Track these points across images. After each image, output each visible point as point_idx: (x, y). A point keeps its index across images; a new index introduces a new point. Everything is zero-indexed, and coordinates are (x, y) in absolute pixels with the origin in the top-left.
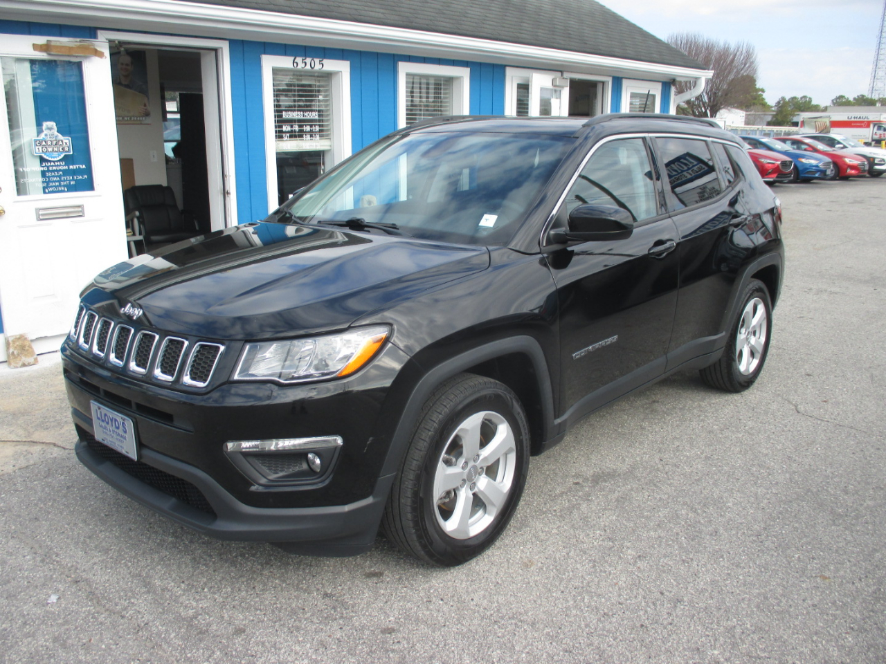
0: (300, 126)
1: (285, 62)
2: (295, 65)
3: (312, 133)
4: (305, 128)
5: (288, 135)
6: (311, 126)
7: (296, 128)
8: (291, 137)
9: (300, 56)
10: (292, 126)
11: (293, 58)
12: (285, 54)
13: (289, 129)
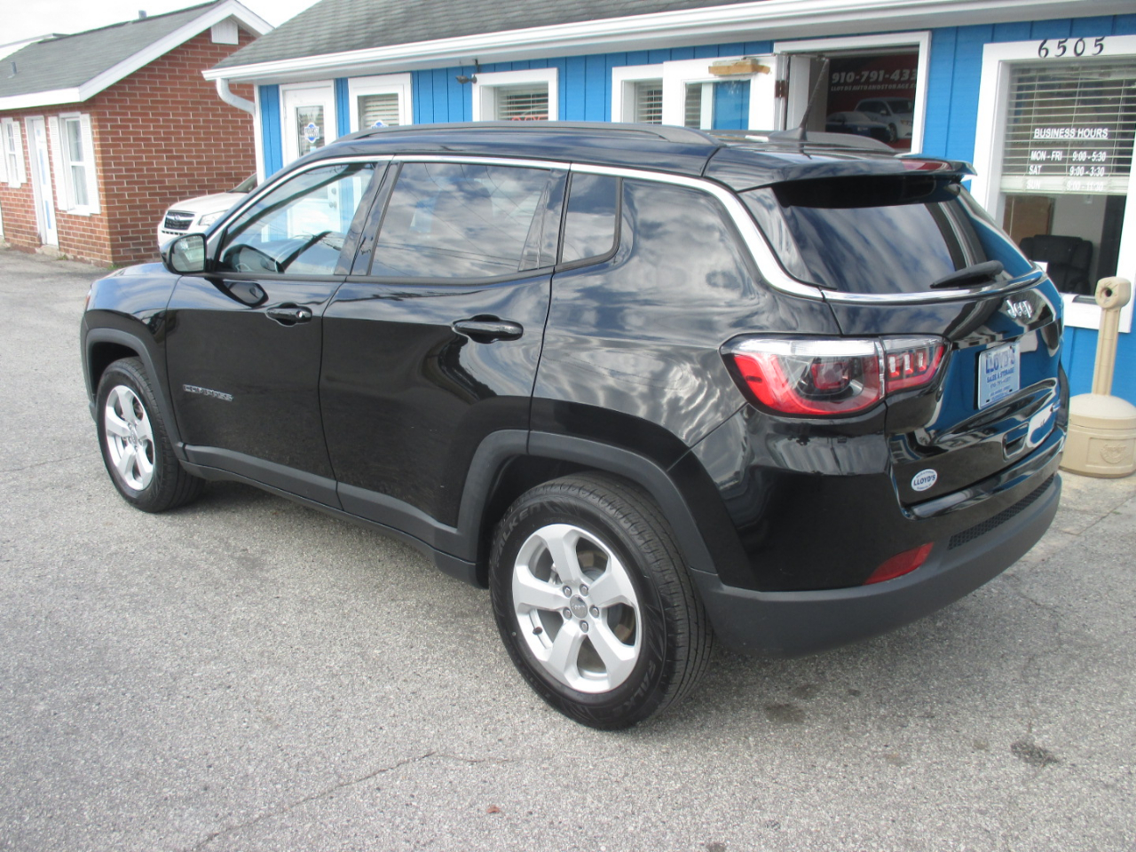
0: (1065, 153)
1: (1026, 51)
2: (1043, 52)
3: (1088, 166)
4: (1075, 156)
5: (1040, 166)
6: (1090, 153)
7: (1058, 155)
8: (1043, 169)
9: (1054, 37)
10: (1049, 153)
11: (1040, 42)
12: (1031, 38)
13: (1043, 156)
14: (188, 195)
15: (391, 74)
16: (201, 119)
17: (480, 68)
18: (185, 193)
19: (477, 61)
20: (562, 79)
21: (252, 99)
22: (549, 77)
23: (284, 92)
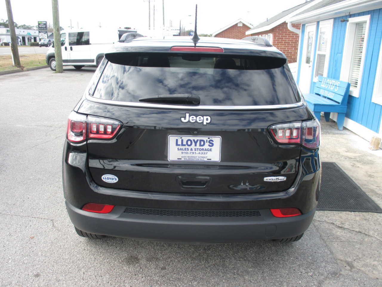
14: (292, 62)
15: (330, 19)
16: (295, 36)
17: (351, 16)
18: (291, 61)
19: (350, 13)
20: (372, 19)
21: (299, 29)
22: (367, 18)
23: (307, 26)
